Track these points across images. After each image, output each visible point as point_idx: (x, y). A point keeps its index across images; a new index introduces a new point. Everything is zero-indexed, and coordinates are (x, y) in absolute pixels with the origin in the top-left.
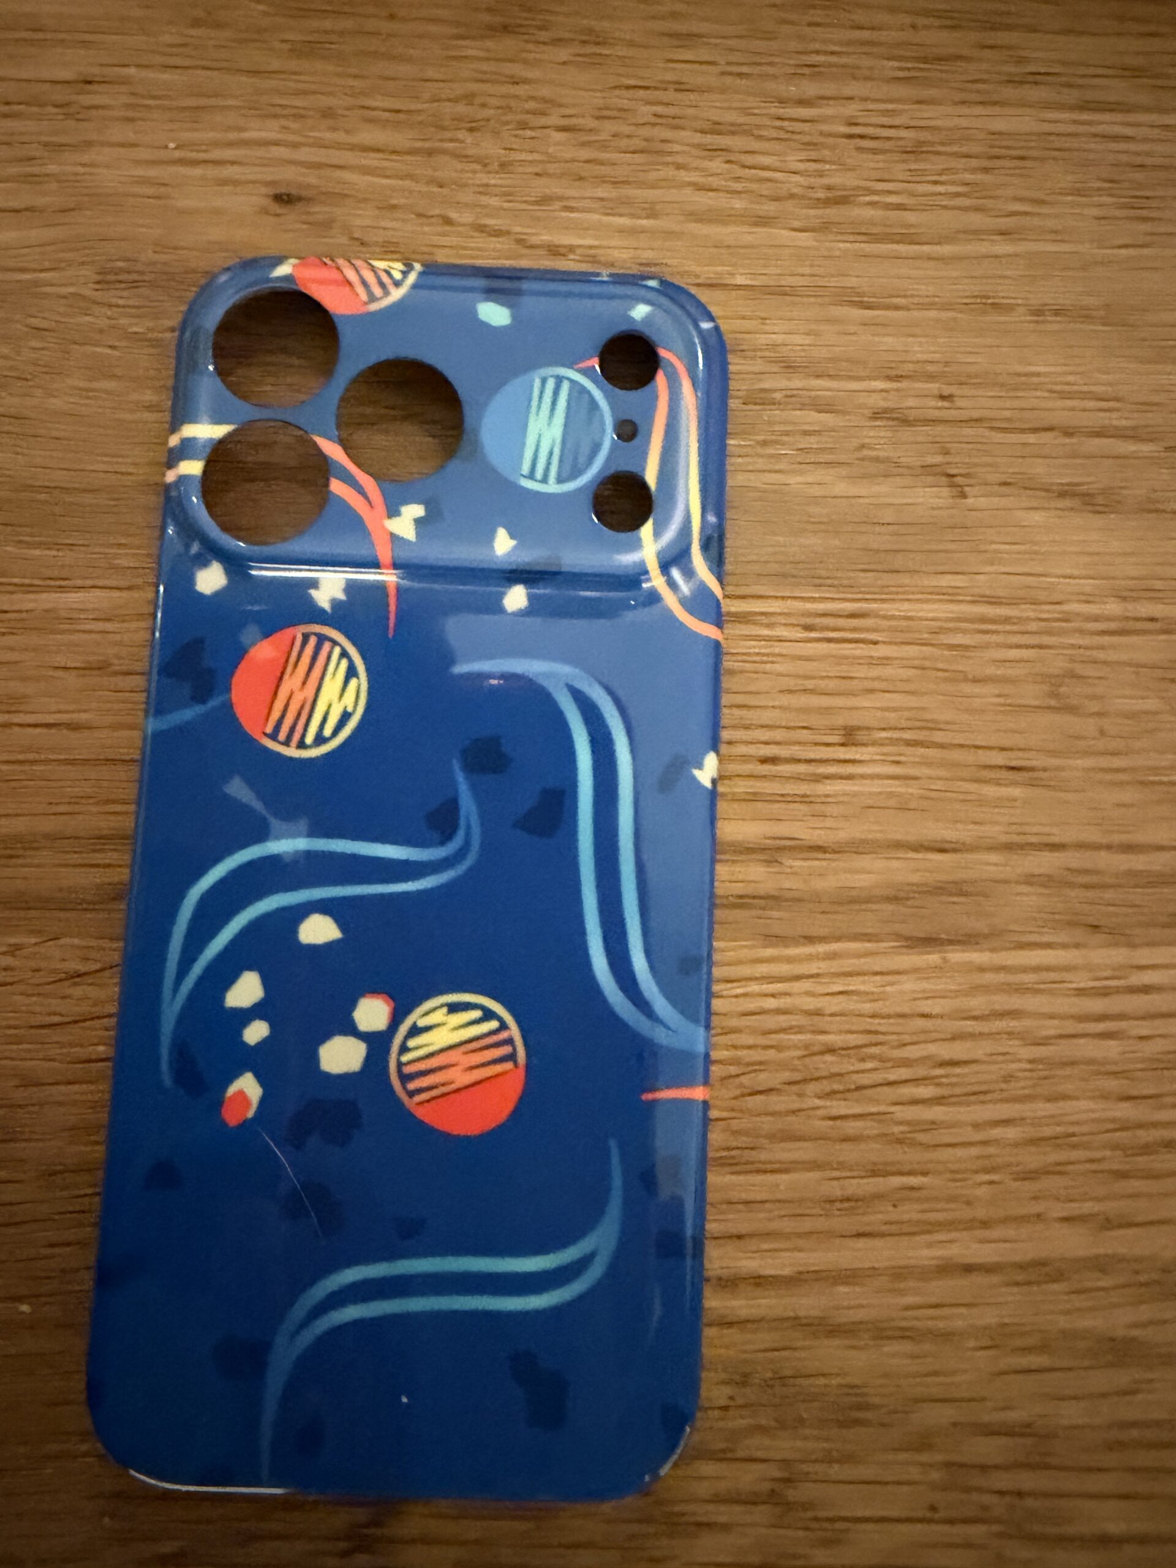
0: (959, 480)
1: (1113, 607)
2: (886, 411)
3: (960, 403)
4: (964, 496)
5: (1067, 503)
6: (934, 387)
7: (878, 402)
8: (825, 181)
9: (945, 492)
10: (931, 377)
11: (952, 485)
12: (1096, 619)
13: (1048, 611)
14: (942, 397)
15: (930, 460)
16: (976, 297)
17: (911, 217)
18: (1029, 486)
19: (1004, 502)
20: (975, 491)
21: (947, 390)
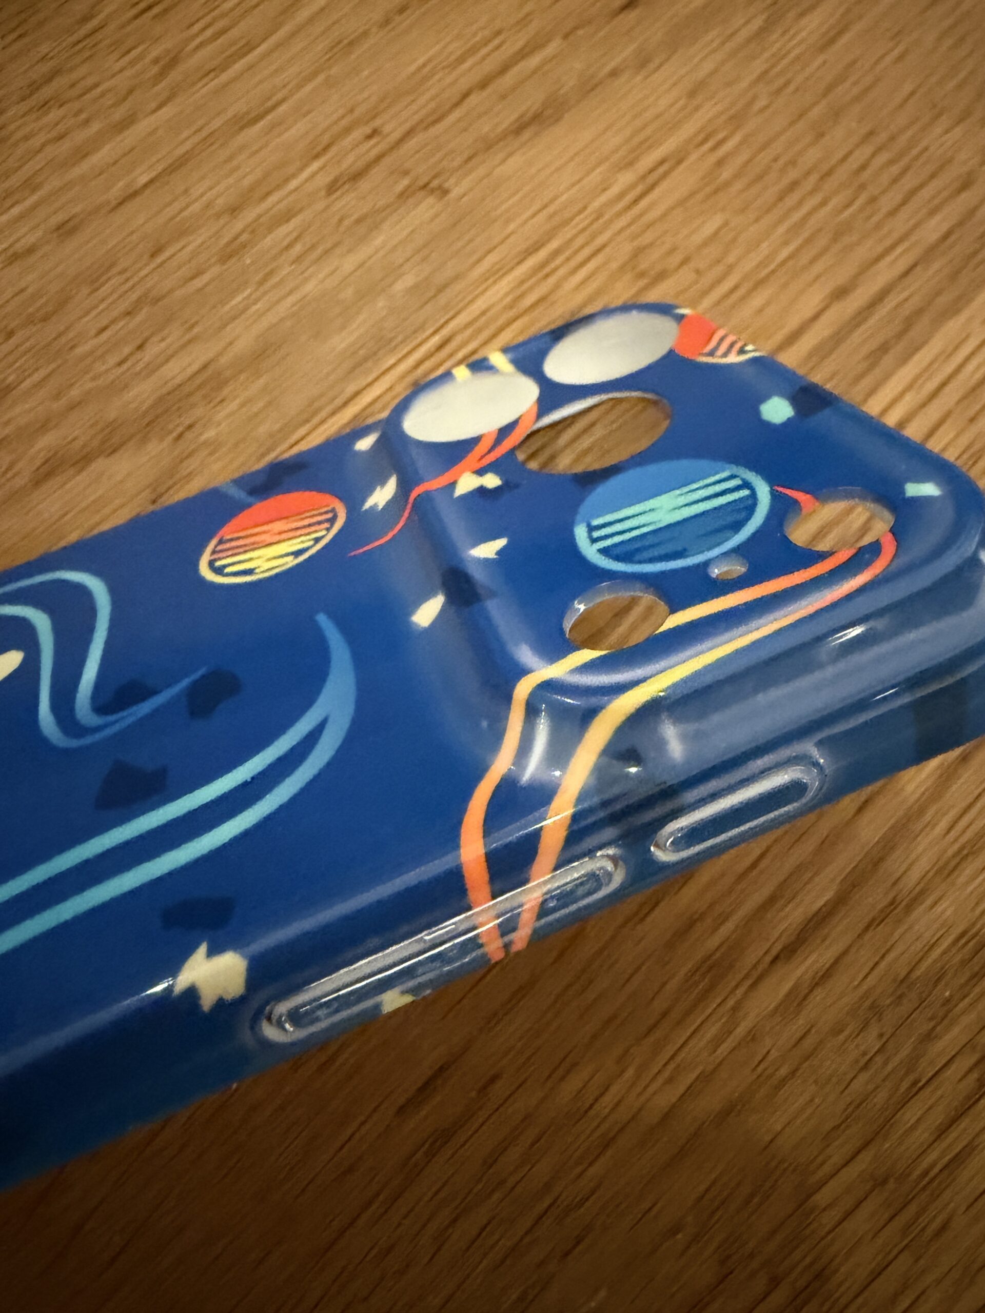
0: (435, 183)
1: (626, 178)
2: (336, 181)
3: (387, 129)
4: (446, 192)
5: (527, 134)
6: (358, 134)
7: (323, 180)
8: (148, 60)
9: (431, 200)
10: (348, 130)
11: (432, 191)
12: (621, 195)
13: (581, 221)
14: (369, 137)
15: (400, 187)
16: (333, 48)
17: (234, 33)
18: (488, 145)
19: (481, 171)
20: (452, 181)
21: (367, 130)
